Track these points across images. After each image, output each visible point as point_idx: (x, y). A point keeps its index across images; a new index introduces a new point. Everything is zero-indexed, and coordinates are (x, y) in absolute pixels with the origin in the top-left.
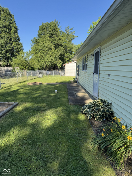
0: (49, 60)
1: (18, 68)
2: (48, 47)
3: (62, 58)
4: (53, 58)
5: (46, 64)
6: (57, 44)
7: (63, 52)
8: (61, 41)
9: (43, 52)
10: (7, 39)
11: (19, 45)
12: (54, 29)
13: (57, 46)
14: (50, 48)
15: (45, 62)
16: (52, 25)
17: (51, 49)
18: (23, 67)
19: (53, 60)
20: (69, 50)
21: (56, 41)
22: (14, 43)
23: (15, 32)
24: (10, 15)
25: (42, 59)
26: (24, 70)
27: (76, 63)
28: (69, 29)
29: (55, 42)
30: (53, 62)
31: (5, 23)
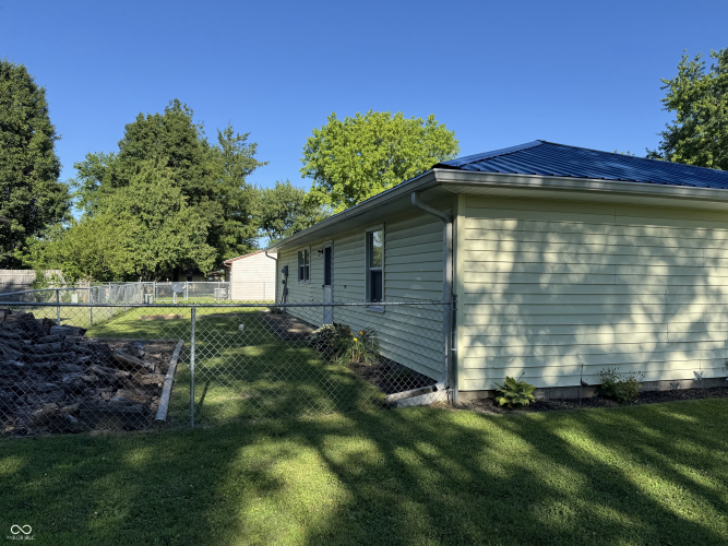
0: (169, 245)
1: (57, 271)
2: (167, 200)
3: (213, 237)
4: (186, 240)
5: (157, 260)
6: (196, 190)
7: (219, 217)
8: (209, 180)
9: (146, 216)
10: (14, 169)
11: (59, 190)
12: (185, 140)
13: (194, 196)
14: (175, 206)
15: (157, 254)
16: (176, 126)
17: (176, 208)
18: (77, 271)
19: (186, 246)
20: (234, 209)
21: (194, 180)
22: (40, 184)
23: (46, 147)
24: (32, 89)
25: (141, 241)
26: (80, 282)
27: (277, 261)
28: (234, 137)
29: (189, 182)
30: (183, 254)
31: (9, 115)
